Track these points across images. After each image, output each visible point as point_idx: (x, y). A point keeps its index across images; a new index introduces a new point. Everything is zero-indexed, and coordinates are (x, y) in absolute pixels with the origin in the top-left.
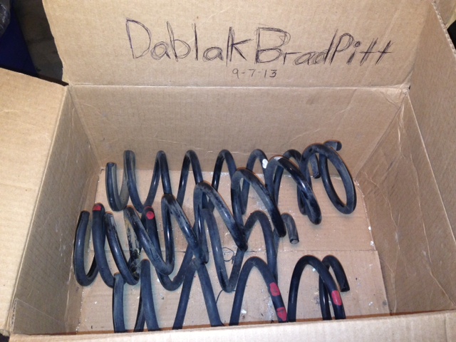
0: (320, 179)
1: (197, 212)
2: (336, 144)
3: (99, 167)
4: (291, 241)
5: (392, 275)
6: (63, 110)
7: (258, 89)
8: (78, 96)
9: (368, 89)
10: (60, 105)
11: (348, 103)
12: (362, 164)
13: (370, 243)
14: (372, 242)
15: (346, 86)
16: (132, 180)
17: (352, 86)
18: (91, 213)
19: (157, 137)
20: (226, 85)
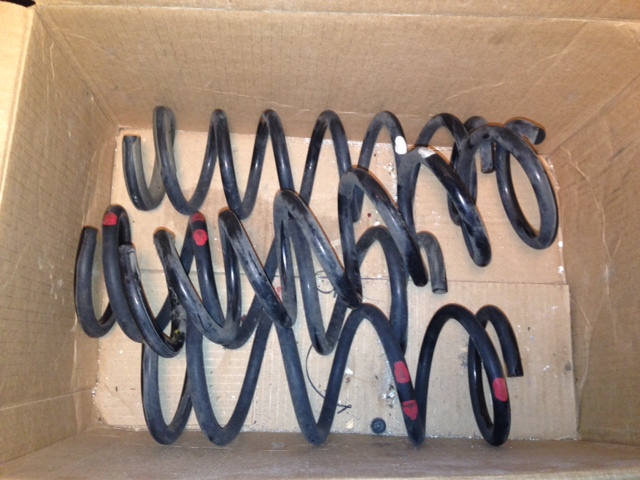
0: (494, 174)
1: (279, 231)
2: (536, 133)
3: (115, 125)
4: (434, 291)
5: (588, 329)
6: (29, 57)
7: (400, 18)
8: (55, 21)
9: (609, 23)
10: (22, 48)
11: (566, 45)
12: (564, 136)
13: (558, 269)
14: (561, 269)
15: (570, 17)
16: (169, 168)
17: (583, 16)
18: (100, 229)
19: (211, 86)
20: (339, 11)
